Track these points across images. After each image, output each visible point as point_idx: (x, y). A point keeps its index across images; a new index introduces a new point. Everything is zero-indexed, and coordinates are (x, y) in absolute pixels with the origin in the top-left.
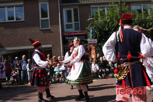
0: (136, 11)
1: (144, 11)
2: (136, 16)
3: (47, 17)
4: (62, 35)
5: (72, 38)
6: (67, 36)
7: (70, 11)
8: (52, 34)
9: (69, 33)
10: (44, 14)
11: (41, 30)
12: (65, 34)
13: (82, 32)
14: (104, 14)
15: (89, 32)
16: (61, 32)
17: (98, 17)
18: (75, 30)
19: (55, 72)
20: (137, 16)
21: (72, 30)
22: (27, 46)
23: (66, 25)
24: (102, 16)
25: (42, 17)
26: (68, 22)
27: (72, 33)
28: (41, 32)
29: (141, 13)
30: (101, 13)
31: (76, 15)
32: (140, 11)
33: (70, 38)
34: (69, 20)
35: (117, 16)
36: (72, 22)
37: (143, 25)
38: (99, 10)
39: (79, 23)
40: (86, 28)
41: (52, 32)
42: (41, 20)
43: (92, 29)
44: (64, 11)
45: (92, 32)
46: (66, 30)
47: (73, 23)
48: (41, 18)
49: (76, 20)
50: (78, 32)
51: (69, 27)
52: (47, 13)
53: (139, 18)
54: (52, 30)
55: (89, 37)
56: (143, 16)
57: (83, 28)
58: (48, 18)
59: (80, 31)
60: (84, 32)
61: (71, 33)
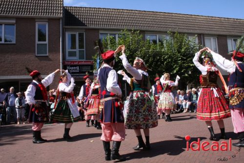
0: (151, 41)
1: (159, 42)
2: (150, 46)
3: (45, 41)
4: (62, 64)
5: (74, 68)
6: (68, 66)
7: (75, 35)
8: (51, 62)
9: (71, 62)
10: (42, 37)
11: (36, 56)
12: (66, 63)
13: (88, 62)
14: (115, 42)
15: (96, 62)
16: (62, 60)
17: (107, 45)
18: (79, 59)
19: (52, 109)
20: (152, 47)
21: (76, 59)
22: (18, 75)
23: (69, 52)
24: (112, 43)
25: (39, 40)
26: (72, 48)
27: (76, 62)
28: (37, 59)
29: (156, 44)
30: (111, 41)
31: (81, 41)
32: (155, 42)
33: (72, 68)
34: (73, 46)
35: (129, 46)
36: (75, 49)
37: (158, 58)
38: (109, 36)
39: (84, 51)
40: (93, 57)
41: (50, 60)
42: (38, 44)
43: (99, 59)
44: (68, 35)
45: (99, 62)
46: (68, 58)
47: (77, 50)
48: (37, 42)
49: (81, 46)
50: (82, 62)
51: (72, 54)
52: (45, 36)
53: (154, 49)
54: (50, 57)
55: (96, 68)
56: (158, 48)
57: (89, 57)
58: (47, 42)
59: (85, 60)
60: (90, 62)
61: (73, 62)
